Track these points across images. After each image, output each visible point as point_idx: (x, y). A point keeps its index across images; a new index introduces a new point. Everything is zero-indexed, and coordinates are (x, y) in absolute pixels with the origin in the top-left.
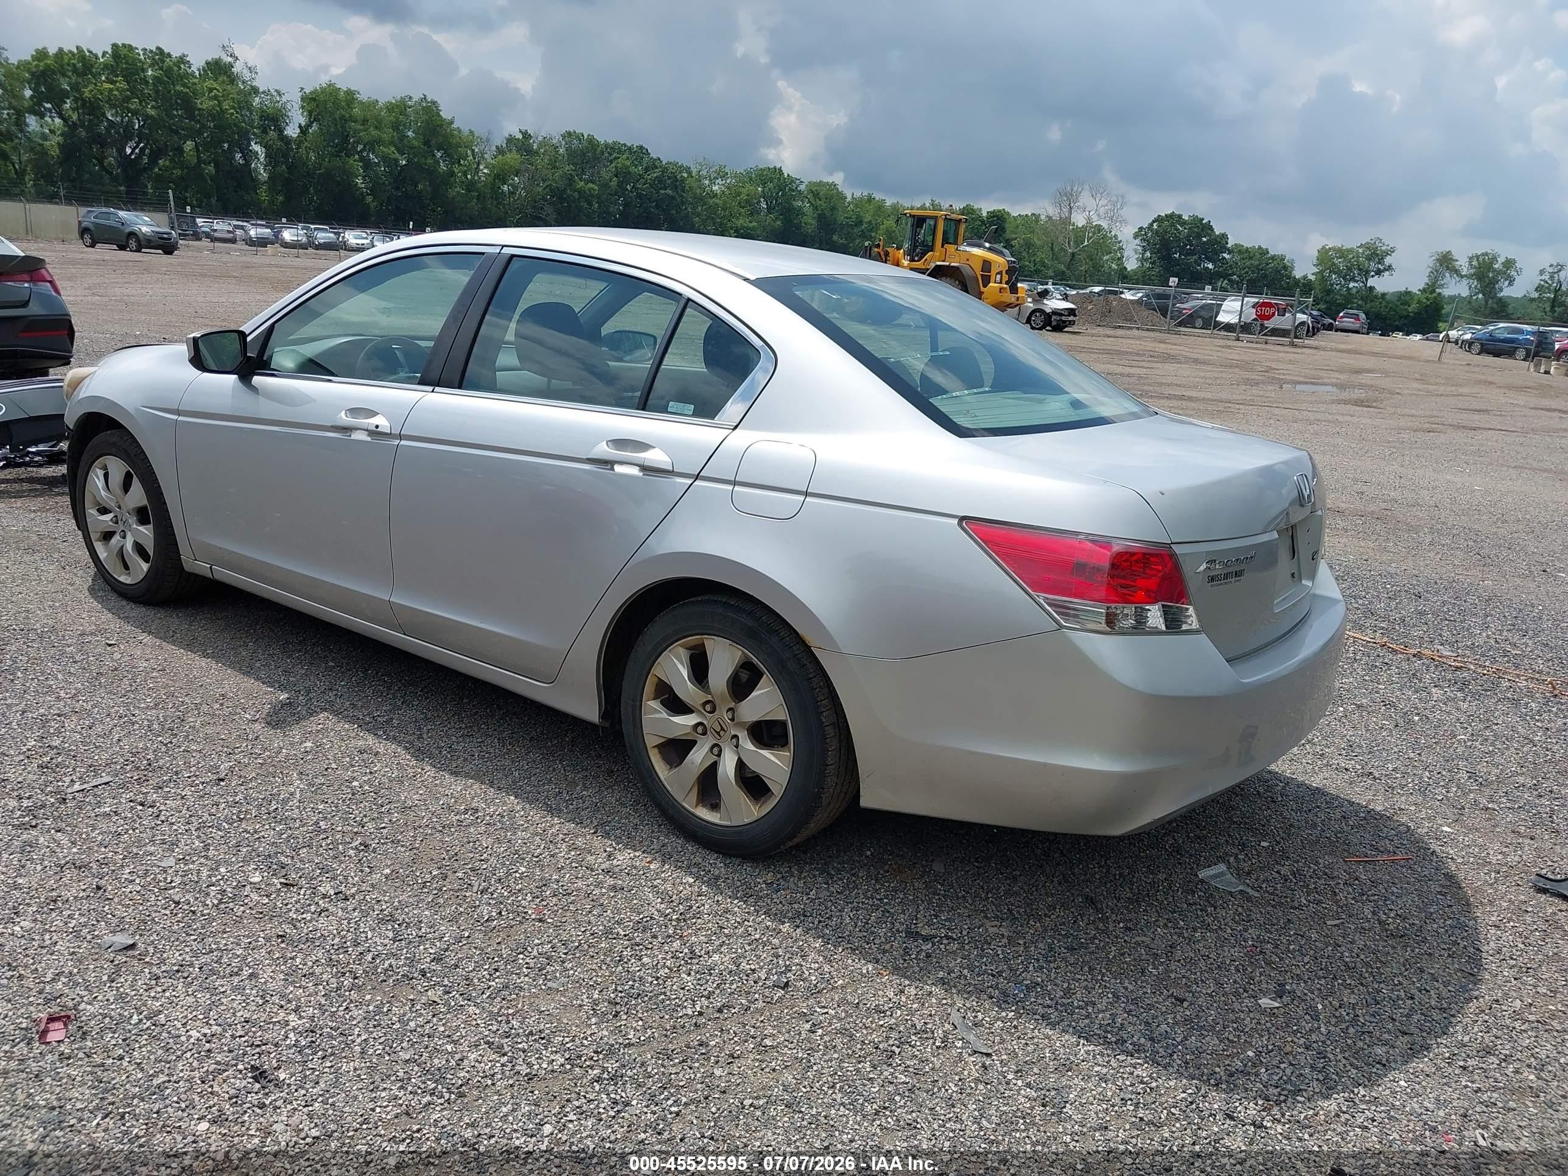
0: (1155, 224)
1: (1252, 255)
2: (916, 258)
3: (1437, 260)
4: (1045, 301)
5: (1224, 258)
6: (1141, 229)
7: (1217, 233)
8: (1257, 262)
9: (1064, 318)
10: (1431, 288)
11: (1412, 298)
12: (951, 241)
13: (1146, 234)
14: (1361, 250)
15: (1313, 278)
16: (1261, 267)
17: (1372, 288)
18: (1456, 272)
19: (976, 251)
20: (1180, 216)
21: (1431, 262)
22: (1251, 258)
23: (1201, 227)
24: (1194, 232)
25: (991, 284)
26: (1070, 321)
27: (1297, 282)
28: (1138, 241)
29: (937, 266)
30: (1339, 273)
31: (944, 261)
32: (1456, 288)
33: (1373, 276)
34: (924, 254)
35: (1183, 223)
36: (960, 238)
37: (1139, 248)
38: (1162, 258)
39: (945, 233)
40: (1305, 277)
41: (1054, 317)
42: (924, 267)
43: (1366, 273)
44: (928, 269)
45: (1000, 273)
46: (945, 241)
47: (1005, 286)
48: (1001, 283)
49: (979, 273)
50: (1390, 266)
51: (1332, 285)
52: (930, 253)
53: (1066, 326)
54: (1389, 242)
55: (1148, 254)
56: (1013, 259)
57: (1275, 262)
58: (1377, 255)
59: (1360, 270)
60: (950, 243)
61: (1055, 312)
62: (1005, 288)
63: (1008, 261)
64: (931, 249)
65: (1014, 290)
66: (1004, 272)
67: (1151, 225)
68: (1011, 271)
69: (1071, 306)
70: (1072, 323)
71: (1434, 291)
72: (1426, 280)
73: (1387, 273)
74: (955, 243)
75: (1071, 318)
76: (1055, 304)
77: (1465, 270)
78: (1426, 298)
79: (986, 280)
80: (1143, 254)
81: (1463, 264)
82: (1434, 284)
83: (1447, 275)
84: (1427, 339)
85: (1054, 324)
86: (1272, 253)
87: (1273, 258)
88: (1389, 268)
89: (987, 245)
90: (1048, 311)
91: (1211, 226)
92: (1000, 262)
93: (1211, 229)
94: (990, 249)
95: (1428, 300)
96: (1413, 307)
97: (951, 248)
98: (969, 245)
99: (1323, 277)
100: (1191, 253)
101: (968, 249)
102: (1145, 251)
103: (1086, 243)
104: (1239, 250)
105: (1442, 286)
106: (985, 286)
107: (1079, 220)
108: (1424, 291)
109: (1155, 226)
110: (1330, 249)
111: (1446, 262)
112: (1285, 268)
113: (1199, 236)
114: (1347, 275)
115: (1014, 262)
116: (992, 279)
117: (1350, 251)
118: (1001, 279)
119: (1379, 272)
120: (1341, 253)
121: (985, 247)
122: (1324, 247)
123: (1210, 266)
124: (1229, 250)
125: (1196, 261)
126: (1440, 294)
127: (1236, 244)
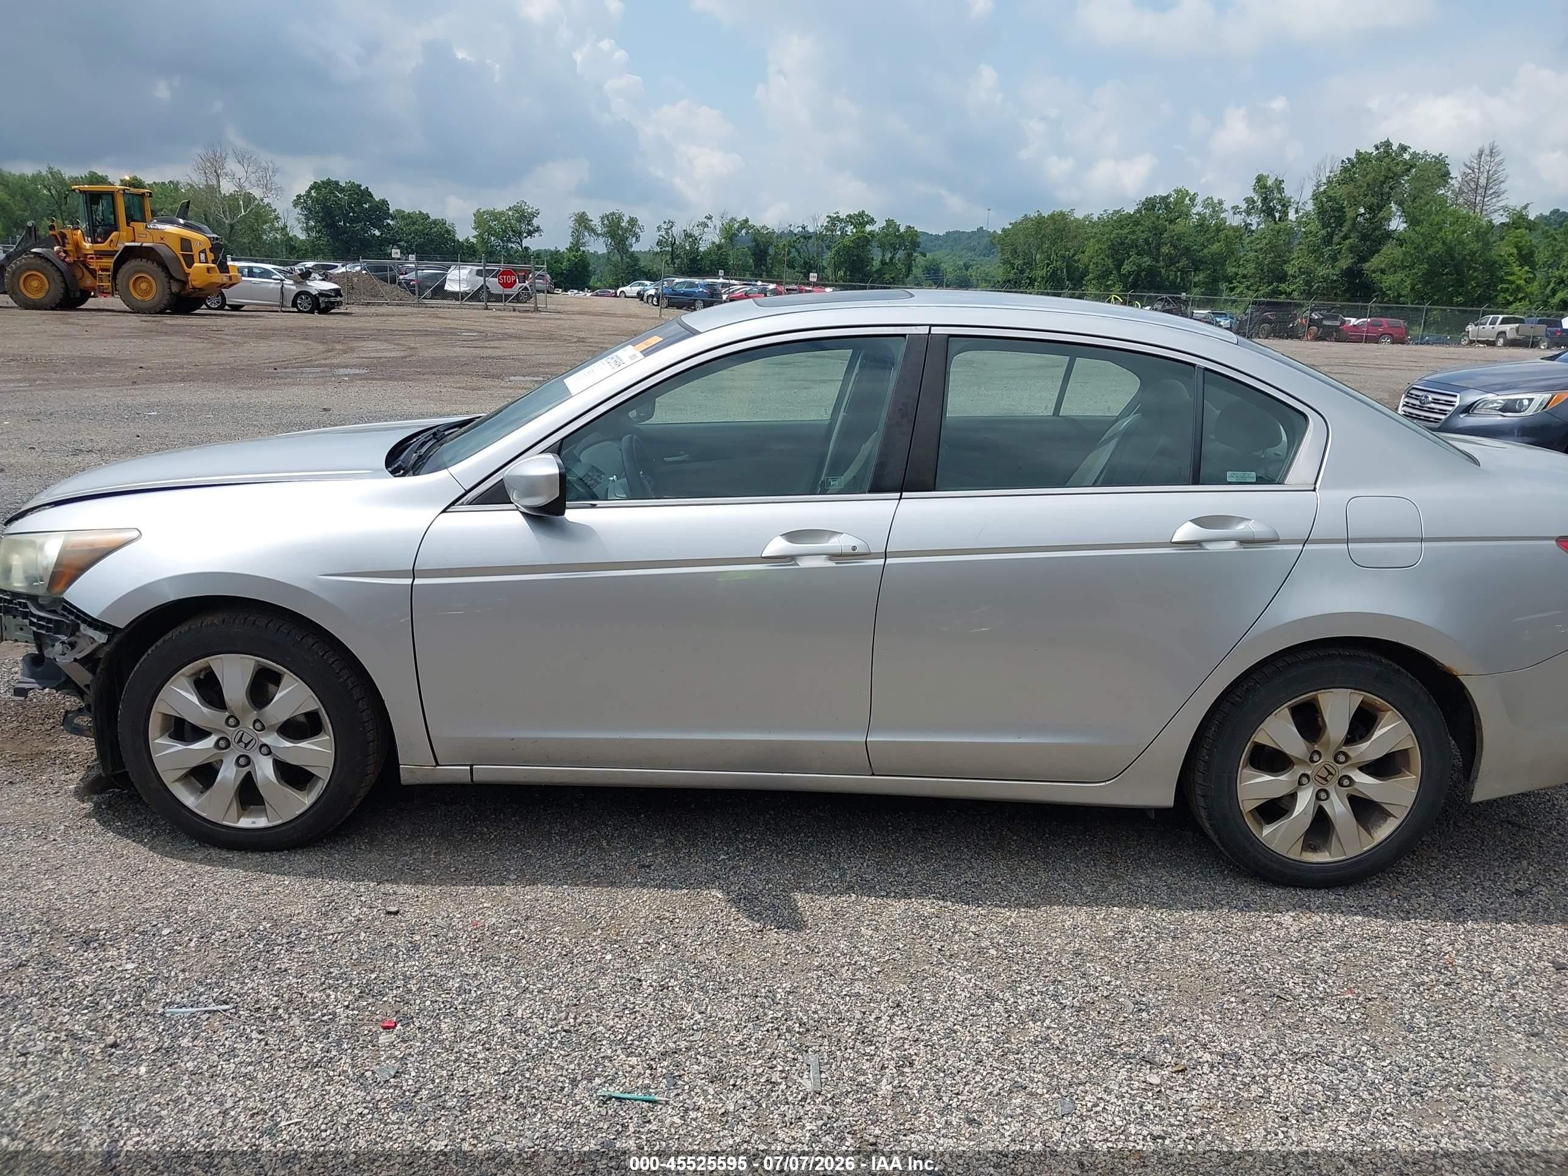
0: (313, 191)
1: (414, 220)
2: (99, 240)
3: (575, 220)
4: (309, 283)
5: (388, 224)
6: (299, 197)
7: (377, 200)
8: (422, 227)
9: (332, 299)
10: (575, 247)
11: (563, 257)
12: (138, 216)
13: (305, 202)
14: (510, 213)
15: (474, 240)
16: (426, 232)
17: (527, 248)
18: (592, 231)
19: (168, 228)
20: (337, 183)
21: (571, 223)
22: (414, 223)
23: (361, 194)
24: (354, 199)
25: (195, 265)
26: (338, 302)
27: (461, 245)
28: (298, 210)
29: (126, 248)
30: (496, 235)
31: (134, 241)
32: (597, 246)
33: (526, 237)
34: (107, 234)
35: (342, 190)
36: (148, 214)
37: (301, 217)
38: (327, 226)
39: (127, 209)
40: (467, 240)
41: (321, 299)
42: (111, 249)
43: (519, 234)
44: (117, 251)
45: (204, 251)
46: (130, 219)
47: (213, 265)
48: (207, 262)
49: (179, 253)
50: (538, 227)
51: (492, 246)
52: (115, 233)
53: (334, 308)
54: (532, 205)
55: (312, 223)
56: (215, 236)
57: (438, 227)
58: (525, 217)
59: (514, 231)
60: (138, 221)
61: (322, 294)
62: (214, 268)
63: (210, 238)
64: (115, 228)
65: (224, 268)
66: (208, 252)
67: (309, 192)
68: (216, 248)
69: (336, 286)
70: (340, 304)
71: (578, 250)
72: (570, 239)
73: (537, 234)
74: (144, 220)
75: (339, 299)
76: (317, 285)
77: (600, 229)
78: (574, 256)
79: (190, 261)
80: (307, 223)
81: (596, 222)
82: (578, 241)
83: (586, 234)
84: (597, 295)
85: (322, 306)
86: (433, 217)
87: (435, 222)
88: (538, 230)
89: (182, 221)
90: (314, 293)
91: (370, 193)
92: (200, 239)
93: (370, 195)
94: (185, 226)
95: (576, 258)
96: (565, 265)
97: (139, 226)
98: (161, 222)
99: (483, 239)
100: (353, 221)
101: (159, 226)
102: (308, 219)
103: (243, 213)
104: (400, 215)
105: (584, 244)
106: (190, 267)
107: (227, 187)
108: (570, 250)
109: (313, 193)
110: (484, 212)
111: (582, 221)
112: (448, 231)
113: (360, 204)
114: (503, 236)
115: (217, 239)
116: (196, 258)
117: (502, 214)
118: (206, 257)
119: (530, 233)
120: (495, 216)
121: (179, 224)
122: (478, 211)
123: (377, 233)
124: (391, 216)
125: (362, 229)
126: (584, 251)
127: (397, 210)
